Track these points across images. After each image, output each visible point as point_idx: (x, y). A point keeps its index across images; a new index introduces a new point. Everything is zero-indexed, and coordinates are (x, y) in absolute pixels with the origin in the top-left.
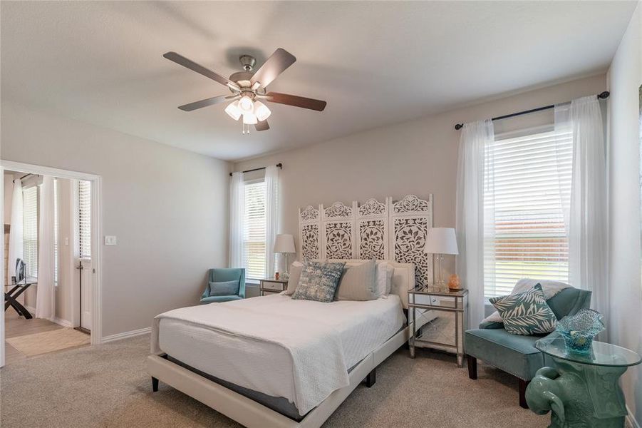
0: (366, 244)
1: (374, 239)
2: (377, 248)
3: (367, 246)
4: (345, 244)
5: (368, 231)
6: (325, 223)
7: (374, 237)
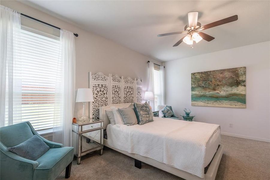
0: (127, 96)
1: (130, 94)
2: (131, 98)
3: (127, 97)
4: (118, 96)
5: (128, 91)
6: (112, 85)
7: (130, 93)
